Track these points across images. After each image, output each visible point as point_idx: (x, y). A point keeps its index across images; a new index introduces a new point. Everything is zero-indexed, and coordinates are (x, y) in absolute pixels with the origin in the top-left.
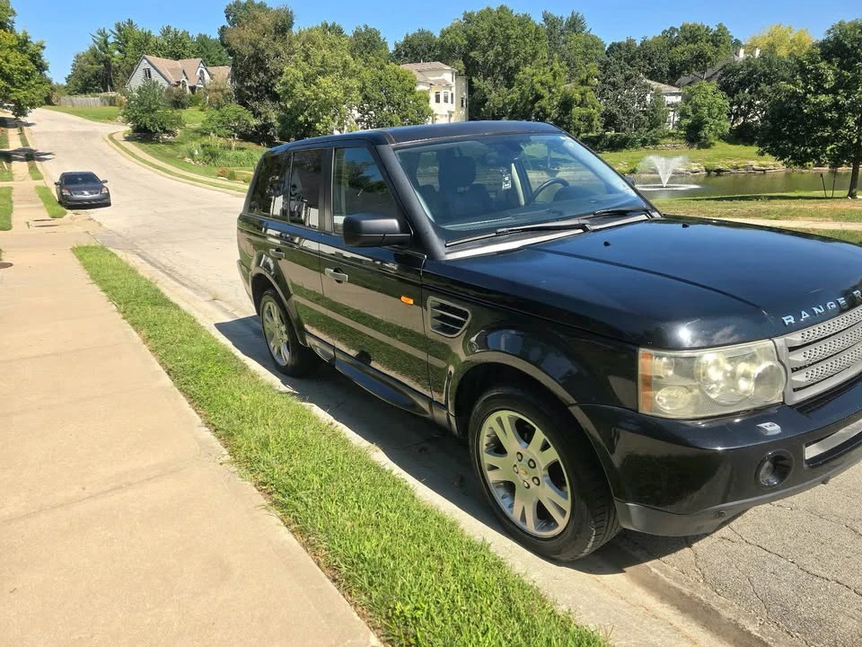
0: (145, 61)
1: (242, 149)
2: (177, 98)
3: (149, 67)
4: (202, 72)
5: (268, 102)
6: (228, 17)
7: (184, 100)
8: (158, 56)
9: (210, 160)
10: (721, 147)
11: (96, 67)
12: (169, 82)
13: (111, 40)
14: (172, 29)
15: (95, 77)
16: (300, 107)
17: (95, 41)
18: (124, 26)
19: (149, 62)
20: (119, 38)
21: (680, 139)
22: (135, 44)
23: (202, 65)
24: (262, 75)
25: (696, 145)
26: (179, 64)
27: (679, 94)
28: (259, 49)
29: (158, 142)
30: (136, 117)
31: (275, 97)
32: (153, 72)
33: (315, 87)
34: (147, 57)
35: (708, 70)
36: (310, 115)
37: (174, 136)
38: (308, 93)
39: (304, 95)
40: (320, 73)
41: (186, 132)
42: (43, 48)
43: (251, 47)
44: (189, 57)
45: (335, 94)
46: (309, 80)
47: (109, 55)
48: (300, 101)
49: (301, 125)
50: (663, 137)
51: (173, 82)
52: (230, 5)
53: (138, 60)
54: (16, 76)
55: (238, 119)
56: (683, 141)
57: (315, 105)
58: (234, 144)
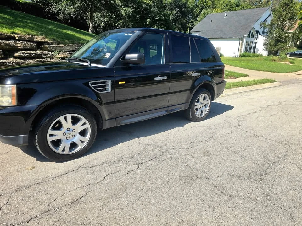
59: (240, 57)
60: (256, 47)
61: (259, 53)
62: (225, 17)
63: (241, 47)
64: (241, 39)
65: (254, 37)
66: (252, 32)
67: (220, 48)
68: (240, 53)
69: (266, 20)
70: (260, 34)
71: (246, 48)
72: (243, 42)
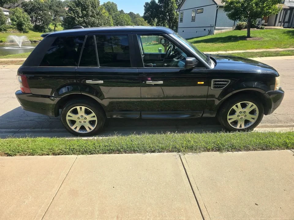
10: (32, 33)
21: (15, 29)
25: (22, 32)
27: (8, 11)
35: (16, 3)
50: (8, 28)
56: (17, 30)
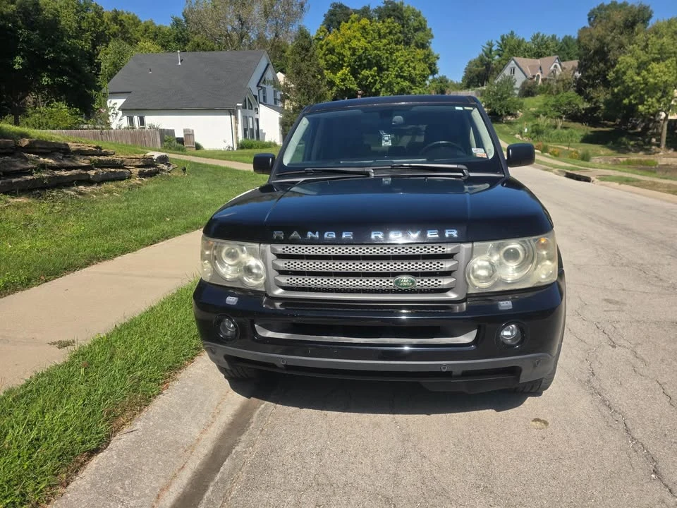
0: (513, 62)
1: (565, 128)
2: (530, 88)
3: (515, 66)
4: (556, 66)
5: (601, 88)
6: (589, 19)
7: (534, 90)
8: (525, 57)
9: (535, 137)
11: (480, 68)
12: (526, 77)
13: (494, 48)
14: (541, 35)
15: (477, 76)
16: (627, 92)
17: (483, 50)
18: (507, 36)
19: (516, 63)
20: (501, 47)
22: (509, 50)
23: (557, 61)
24: (601, 65)
26: (539, 62)
28: (604, 44)
29: (501, 122)
30: (490, 104)
31: (607, 84)
32: (517, 69)
33: (645, 73)
34: (515, 58)
36: (635, 98)
37: (516, 117)
38: (638, 78)
39: (633, 81)
40: (654, 60)
41: (526, 115)
42: (438, 58)
43: (598, 42)
44: (550, 55)
45: (666, 78)
46: (642, 66)
47: (490, 60)
48: (628, 86)
49: (625, 107)
51: (530, 76)
52: (594, 9)
53: (508, 60)
54: (418, 79)
55: (569, 103)
57: (642, 89)
58: (560, 124)
59: (237, 149)
60: (260, 128)
61: (267, 139)
62: (180, 64)
63: (236, 128)
64: (232, 112)
65: (254, 108)
66: (249, 99)
67: (193, 131)
68: (237, 141)
69: (262, 76)
70: (260, 103)
71: (245, 130)
72: (236, 119)
